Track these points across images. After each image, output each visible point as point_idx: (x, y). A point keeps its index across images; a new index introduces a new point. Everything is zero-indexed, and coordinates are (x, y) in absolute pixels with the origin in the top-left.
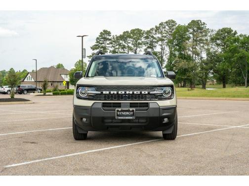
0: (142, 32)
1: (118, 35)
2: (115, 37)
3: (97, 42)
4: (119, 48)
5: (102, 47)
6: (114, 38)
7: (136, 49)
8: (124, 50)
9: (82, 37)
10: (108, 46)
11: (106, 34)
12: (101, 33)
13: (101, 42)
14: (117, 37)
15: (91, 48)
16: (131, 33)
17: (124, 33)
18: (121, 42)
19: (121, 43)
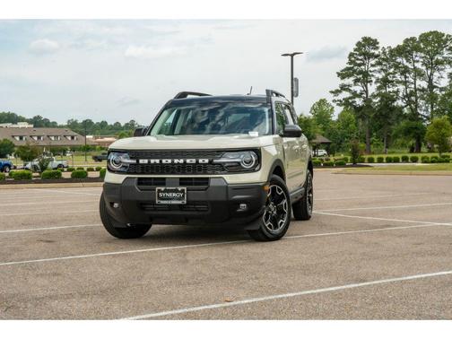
0: (444, 38)
1: (394, 46)
2: (387, 50)
3: (351, 62)
4: (395, 73)
5: (361, 72)
6: (384, 53)
7: (431, 74)
8: (406, 77)
9: (292, 55)
10: (372, 69)
11: (369, 45)
12: (359, 44)
13: (358, 62)
14: (391, 51)
15: (339, 74)
16: (421, 41)
17: (407, 41)
18: (399, 60)
19: (400, 63)
